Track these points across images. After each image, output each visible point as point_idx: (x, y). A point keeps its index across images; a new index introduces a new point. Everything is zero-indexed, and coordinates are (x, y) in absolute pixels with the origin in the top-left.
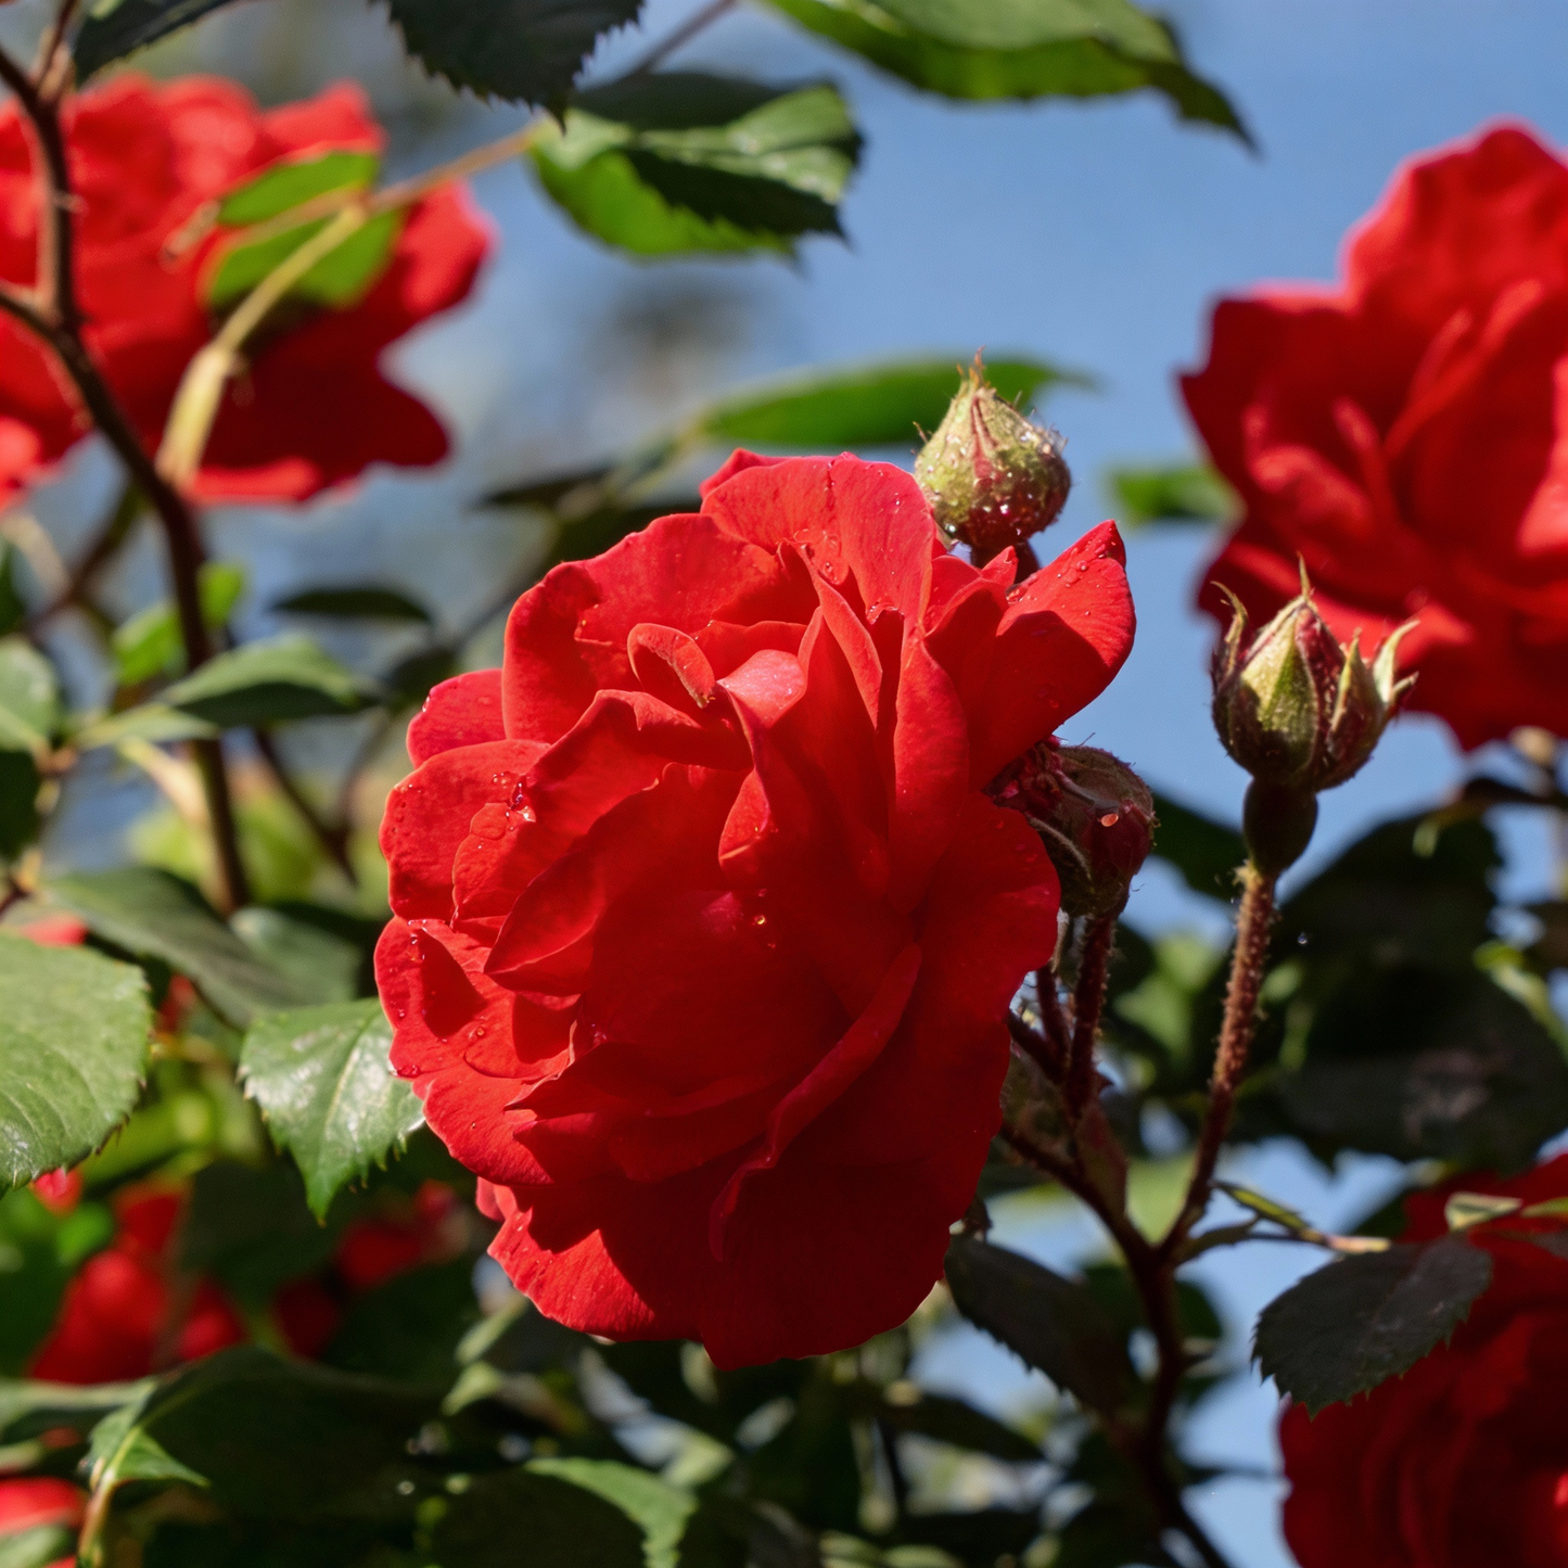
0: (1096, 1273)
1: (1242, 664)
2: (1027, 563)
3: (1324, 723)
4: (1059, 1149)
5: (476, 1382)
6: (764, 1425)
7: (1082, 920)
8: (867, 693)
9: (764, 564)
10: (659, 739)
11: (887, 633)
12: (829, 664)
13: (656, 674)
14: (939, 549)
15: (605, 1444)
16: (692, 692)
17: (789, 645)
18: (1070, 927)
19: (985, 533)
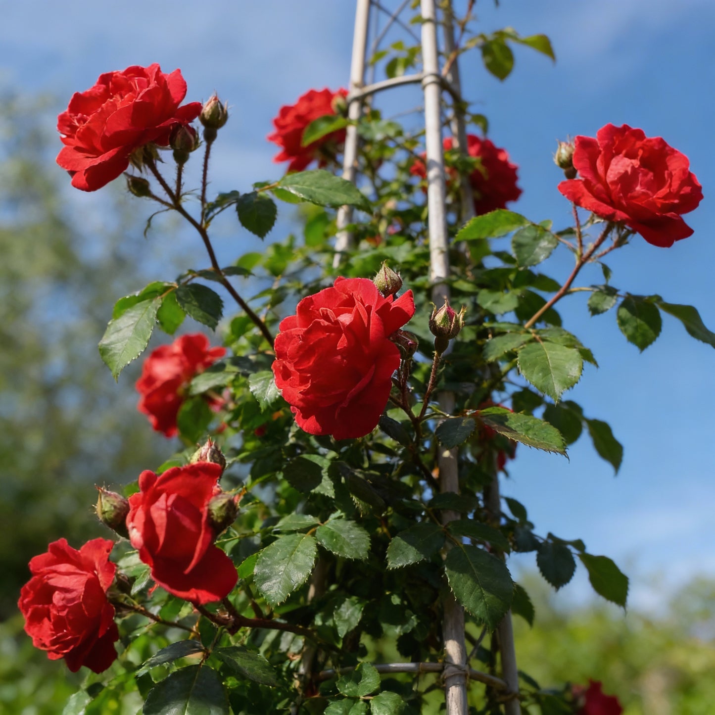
0: (405, 423)
1: (435, 316)
2: (395, 297)
3: (451, 327)
4: (401, 401)
5: (292, 440)
6: (343, 450)
7: (404, 361)
8: (365, 321)
9: (345, 297)
10: (326, 329)
11: (369, 309)
12: (358, 316)
13: (326, 317)
14: (379, 294)
15: (314, 451)
16: (331, 318)
17: (350, 312)
18: (402, 362)
19: (386, 292)
